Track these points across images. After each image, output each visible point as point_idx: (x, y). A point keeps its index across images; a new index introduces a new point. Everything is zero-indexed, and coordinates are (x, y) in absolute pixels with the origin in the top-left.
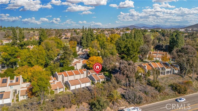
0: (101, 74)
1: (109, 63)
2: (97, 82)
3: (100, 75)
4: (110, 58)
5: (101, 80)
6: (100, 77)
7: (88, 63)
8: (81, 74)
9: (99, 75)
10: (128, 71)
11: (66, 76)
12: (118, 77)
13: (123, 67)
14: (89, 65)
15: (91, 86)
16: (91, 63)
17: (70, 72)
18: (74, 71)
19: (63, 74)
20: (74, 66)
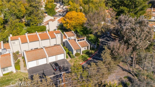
0: (83, 40)
2: (77, 52)
3: (81, 40)
6: (81, 44)
7: (64, 22)
8: (50, 38)
9: (80, 42)
11: (24, 41)
12: (117, 50)
13: (128, 29)
14: (65, 25)
15: (66, 59)
16: (69, 22)
17: (33, 35)
18: (40, 33)
19: (19, 38)
20: (46, 25)
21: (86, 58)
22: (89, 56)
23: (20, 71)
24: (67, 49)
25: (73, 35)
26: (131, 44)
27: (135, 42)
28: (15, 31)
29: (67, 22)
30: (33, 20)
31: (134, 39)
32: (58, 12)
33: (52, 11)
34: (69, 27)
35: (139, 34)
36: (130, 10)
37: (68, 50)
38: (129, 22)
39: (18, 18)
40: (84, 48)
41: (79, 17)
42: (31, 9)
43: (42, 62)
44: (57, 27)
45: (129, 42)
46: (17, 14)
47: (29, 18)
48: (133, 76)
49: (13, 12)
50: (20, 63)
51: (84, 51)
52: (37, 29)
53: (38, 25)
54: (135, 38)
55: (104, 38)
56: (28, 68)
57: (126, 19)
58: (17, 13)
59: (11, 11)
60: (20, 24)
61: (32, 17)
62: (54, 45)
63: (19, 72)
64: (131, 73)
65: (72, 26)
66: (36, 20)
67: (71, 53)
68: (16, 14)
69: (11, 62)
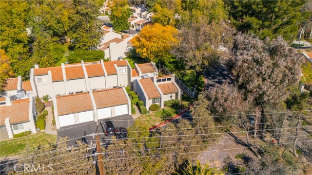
0: (169, 79)
1: (194, 46)
2: (154, 102)
3: (164, 80)
4: (198, 30)
5: (166, 98)
6: (162, 87)
8: (106, 74)
9: (162, 83)
10: (264, 80)
11: (57, 79)
12: (222, 102)
13: (247, 62)
14: (140, 50)
15: (131, 115)
16: (145, 45)
17: (74, 67)
18: (90, 64)
19: (50, 72)
20: (105, 49)
21: (170, 115)
22: (176, 113)
23: (44, 132)
24: (137, 96)
25: (152, 70)
26: (251, 92)
27: (259, 88)
28: (45, 58)
29: (143, 45)
30: (81, 39)
31: (257, 82)
32: (135, 24)
33: (122, 23)
34: (145, 54)
35: (269, 71)
36: (263, 24)
37: (139, 98)
38: (251, 47)
39: (55, 34)
40: (170, 95)
41: (165, 35)
42: (77, 18)
43: (85, 117)
44: (126, 53)
45: (248, 86)
46: (54, 27)
47: (75, 35)
48: (255, 155)
49: (46, 23)
50: (47, 117)
51: (169, 101)
52: (86, 57)
53: (89, 49)
54: (260, 79)
55: (216, 78)
56: (58, 128)
57: (246, 41)
58: (54, 25)
59: (43, 22)
60: (60, 46)
61: (78, 34)
62: (114, 87)
63: (42, 132)
64: (251, 150)
65: (151, 53)
66: (86, 40)
67: (142, 105)
68: (52, 28)
69: (28, 114)
